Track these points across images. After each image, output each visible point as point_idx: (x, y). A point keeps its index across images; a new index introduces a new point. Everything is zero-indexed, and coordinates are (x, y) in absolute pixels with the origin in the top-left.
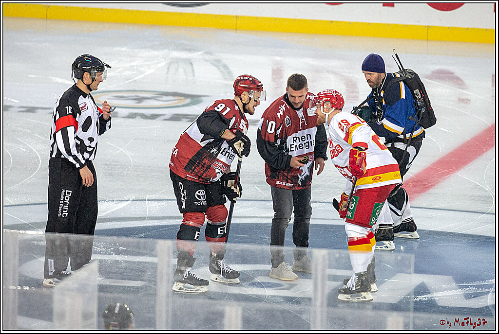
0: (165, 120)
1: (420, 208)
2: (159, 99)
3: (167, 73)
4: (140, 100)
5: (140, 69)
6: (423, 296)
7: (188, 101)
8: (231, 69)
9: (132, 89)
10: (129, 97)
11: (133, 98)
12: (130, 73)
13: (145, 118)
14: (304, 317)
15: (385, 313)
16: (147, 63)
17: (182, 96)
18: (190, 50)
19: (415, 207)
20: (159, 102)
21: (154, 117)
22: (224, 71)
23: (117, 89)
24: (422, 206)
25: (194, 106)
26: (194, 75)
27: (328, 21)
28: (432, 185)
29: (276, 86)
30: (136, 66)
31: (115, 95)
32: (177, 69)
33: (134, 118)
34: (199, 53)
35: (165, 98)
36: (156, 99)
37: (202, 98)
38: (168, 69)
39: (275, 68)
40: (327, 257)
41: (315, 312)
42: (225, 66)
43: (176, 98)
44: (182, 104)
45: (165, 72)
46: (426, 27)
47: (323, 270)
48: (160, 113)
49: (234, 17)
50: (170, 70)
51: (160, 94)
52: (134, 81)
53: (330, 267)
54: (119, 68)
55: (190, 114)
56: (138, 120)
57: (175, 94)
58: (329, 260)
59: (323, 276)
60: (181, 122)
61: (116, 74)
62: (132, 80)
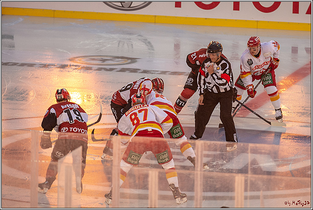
0: (118, 71)
1: (253, 118)
2: (114, 60)
3: (118, 46)
4: (104, 60)
5: (104, 44)
6: (255, 166)
7: (129, 61)
8: (153, 44)
9: (99, 55)
10: (97, 59)
11: (100, 59)
12: (98, 46)
13: (106, 71)
14: (191, 177)
15: (234, 175)
16: (107, 41)
17: (126, 59)
18: (130, 34)
19: (250, 118)
20: (114, 62)
21: (111, 70)
22: (149, 45)
23: (91, 55)
24: (254, 117)
25: (132, 64)
26: (132, 47)
27: (204, 18)
28: (259, 106)
29: (176, 53)
30: (102, 42)
31: (90, 58)
32: (124, 44)
33: (100, 70)
34: (135, 35)
35: (117, 60)
36: (112, 60)
37: (137, 60)
38: (119, 44)
39: (176, 44)
40: (203, 145)
41: (197, 174)
42: (149, 43)
43: (123, 60)
44: (126, 63)
45: (117, 46)
46: (256, 21)
47: (202, 152)
48: (115, 68)
49: (154, 16)
50: (120, 44)
51: (115, 58)
52: (101, 50)
53: (205, 150)
54: (93, 43)
55: (131, 68)
56: (103, 71)
57: (122, 58)
58: (205, 147)
59: (201, 155)
60: (125, 72)
61: (91, 47)
62: (99, 50)
